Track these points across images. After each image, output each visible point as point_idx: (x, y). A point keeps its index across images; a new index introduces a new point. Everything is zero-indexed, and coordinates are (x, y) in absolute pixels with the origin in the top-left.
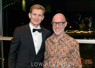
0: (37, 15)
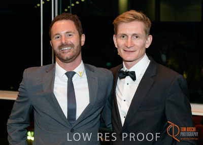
0: (130, 37)
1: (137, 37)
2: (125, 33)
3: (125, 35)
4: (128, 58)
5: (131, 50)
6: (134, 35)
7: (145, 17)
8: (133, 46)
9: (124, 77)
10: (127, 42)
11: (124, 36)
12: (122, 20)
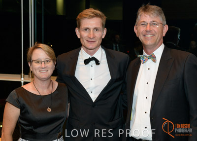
1: (97, 30)
2: (88, 27)
3: (88, 28)
4: (90, 47)
5: (93, 40)
6: (95, 28)
10: (90, 34)
11: (86, 29)
12: (85, 16)
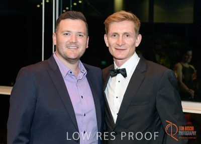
0: (121, 35)
1: (127, 36)
2: (116, 32)
3: (117, 34)
4: (119, 56)
5: (122, 48)
6: (125, 33)
7: (135, 17)
8: (124, 44)
9: (116, 75)
10: (118, 40)
11: (115, 35)
12: (113, 19)
